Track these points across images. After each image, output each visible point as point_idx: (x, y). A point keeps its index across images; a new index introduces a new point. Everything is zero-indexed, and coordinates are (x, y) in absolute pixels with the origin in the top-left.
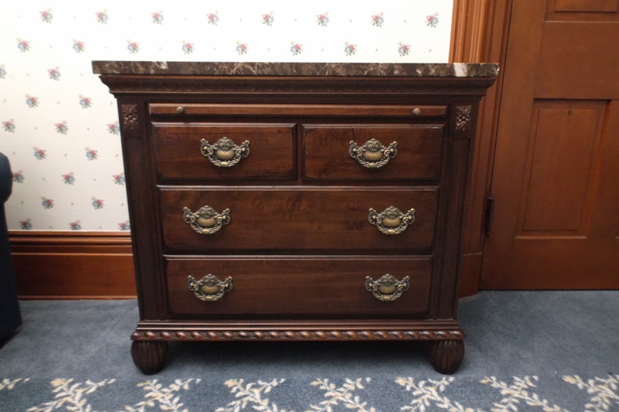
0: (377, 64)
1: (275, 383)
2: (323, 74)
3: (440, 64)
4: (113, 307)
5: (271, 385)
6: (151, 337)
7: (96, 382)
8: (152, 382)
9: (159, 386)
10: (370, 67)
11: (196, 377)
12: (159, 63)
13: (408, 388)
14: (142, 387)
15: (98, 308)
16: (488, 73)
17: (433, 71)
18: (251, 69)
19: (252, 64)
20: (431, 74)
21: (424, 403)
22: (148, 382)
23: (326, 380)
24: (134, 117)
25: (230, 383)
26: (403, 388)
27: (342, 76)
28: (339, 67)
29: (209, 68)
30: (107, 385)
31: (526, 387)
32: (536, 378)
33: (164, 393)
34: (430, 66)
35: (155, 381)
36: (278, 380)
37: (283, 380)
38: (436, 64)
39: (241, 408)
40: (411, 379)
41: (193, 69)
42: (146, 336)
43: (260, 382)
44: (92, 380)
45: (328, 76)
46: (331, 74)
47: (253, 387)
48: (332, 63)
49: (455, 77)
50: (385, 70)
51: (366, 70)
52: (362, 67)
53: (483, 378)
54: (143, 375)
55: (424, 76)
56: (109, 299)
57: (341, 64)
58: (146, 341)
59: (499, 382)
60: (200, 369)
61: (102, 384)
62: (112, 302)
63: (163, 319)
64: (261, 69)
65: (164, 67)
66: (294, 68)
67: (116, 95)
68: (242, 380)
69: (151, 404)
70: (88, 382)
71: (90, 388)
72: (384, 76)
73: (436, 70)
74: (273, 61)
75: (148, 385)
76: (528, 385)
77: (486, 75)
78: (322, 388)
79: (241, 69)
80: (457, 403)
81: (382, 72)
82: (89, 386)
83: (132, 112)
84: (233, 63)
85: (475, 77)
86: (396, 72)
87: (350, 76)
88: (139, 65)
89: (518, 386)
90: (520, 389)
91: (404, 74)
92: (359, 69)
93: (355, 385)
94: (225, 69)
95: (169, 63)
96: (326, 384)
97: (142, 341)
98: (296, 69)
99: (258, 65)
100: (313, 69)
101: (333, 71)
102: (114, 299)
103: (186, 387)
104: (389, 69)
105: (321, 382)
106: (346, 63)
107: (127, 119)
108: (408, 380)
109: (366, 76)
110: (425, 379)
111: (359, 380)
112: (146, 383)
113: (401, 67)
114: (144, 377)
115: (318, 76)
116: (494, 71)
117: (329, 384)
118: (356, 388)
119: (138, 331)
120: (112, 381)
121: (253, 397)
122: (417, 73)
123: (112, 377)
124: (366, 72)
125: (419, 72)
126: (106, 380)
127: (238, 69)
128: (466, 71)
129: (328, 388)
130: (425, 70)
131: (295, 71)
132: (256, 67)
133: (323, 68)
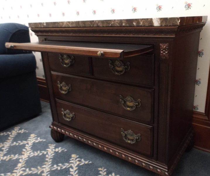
0: (115, 20)
3: (145, 19)
5: (85, 163)
9: (53, 147)
10: (112, 22)
11: (66, 149)
12: (44, 23)
14: (49, 146)
16: (173, 23)
17: (141, 23)
20: (141, 25)
25: (73, 155)
27: (101, 27)
28: (99, 22)
33: (52, 150)
34: (140, 20)
36: (89, 162)
38: (143, 19)
39: (66, 167)
42: (53, 128)
43: (83, 160)
46: (96, 26)
48: (96, 21)
49: (154, 26)
50: (119, 23)
51: (110, 23)
52: (108, 22)
55: (137, 26)
57: (100, 20)
58: (54, 130)
65: (45, 25)
67: (38, 36)
68: (78, 156)
69: (45, 153)
72: (118, 27)
73: (143, 23)
77: (172, 25)
79: (66, 25)
81: (117, 24)
82: (38, 139)
85: (165, 26)
86: (124, 24)
87: (104, 27)
88: (39, 24)
91: (127, 25)
100: (90, 23)
101: (97, 25)
103: (60, 151)
104: (120, 22)
105: (102, 170)
106: (102, 20)
109: (111, 27)
112: (51, 145)
113: (125, 21)
115: (92, 27)
116: (177, 22)
117: (104, 172)
119: (52, 125)
120: (45, 140)
121: (74, 165)
122: (134, 24)
124: (110, 25)
125: (135, 24)
126: (43, 139)
128: (159, 22)
129: (102, 174)
130: (137, 22)
131: (83, 25)
132: (70, 24)
133: (93, 23)
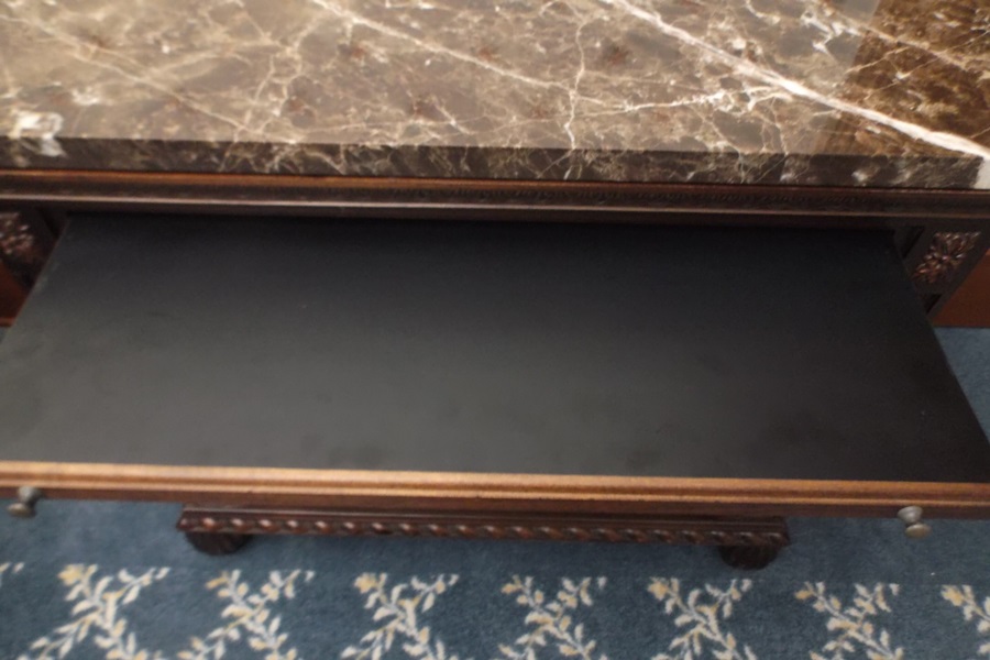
1: (440, 586)
5: (434, 591)
7: (137, 573)
8: (230, 575)
13: (669, 608)
14: (216, 590)
19: (334, 151)
21: (691, 647)
22: (223, 579)
23: (529, 581)
25: (364, 583)
26: (660, 606)
28: (604, 160)
30: (156, 584)
31: (872, 611)
32: (894, 587)
33: (253, 606)
35: (236, 574)
37: (454, 579)
39: (383, 649)
40: (675, 582)
42: (204, 525)
43: (416, 584)
44: (129, 571)
47: (404, 595)
53: (801, 587)
59: (828, 598)
61: (146, 580)
64: (357, 160)
68: (384, 577)
69: (234, 634)
70: (124, 576)
71: (128, 592)
75: (225, 585)
76: (876, 607)
79: (296, 162)
80: (747, 650)
82: (125, 583)
89: (860, 609)
90: (860, 615)
93: (578, 597)
96: (528, 592)
98: (469, 162)
99: (348, 154)
100: (525, 162)
103: (290, 592)
105: (520, 586)
108: (670, 585)
110: (701, 586)
111: (586, 584)
115: (538, 180)
118: (580, 602)
120: (164, 572)
121: (403, 621)
126: (152, 570)
132: (342, 156)
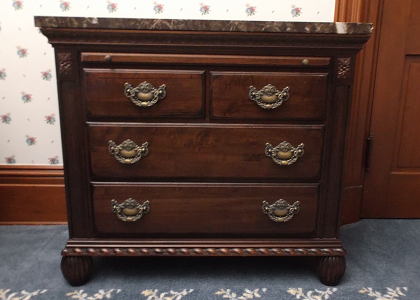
0: (273, 22)
1: (185, 293)
2: (228, 30)
3: (324, 23)
4: (43, 231)
5: (182, 294)
6: (79, 253)
7: (30, 292)
8: (79, 291)
9: (85, 295)
10: (267, 25)
11: (117, 288)
12: (91, 19)
13: (298, 297)
14: (71, 296)
15: (30, 232)
16: (365, 31)
17: (319, 29)
18: (168, 24)
19: (169, 21)
20: (317, 31)
22: (76, 292)
23: (228, 290)
24: (69, 64)
25: (146, 293)
26: (294, 296)
27: (243, 32)
28: (241, 24)
29: (133, 24)
30: (40, 295)
31: (397, 296)
32: (405, 289)
34: (316, 25)
35: (81, 291)
36: (188, 291)
37: (191, 290)
38: (321, 23)
40: (300, 289)
41: (120, 24)
42: (75, 252)
43: (172, 292)
44: (27, 291)
45: (232, 31)
46: (234, 30)
47: (166, 296)
48: (236, 21)
49: (337, 34)
50: (279, 28)
51: (263, 27)
52: (260, 24)
53: (361, 289)
54: (71, 286)
55: (311, 33)
56: (39, 225)
57: (243, 21)
58: (74, 257)
59: (374, 292)
60: (120, 281)
61: (35, 293)
62: (41, 227)
63: (89, 238)
64: (176, 24)
65: (95, 22)
66: (204, 24)
67: (53, 45)
68: (156, 291)
70: (24, 292)
71: (25, 297)
72: (278, 32)
73: (321, 28)
74: (186, 18)
75: (76, 294)
76: (398, 294)
77: (362, 33)
78: (224, 296)
79: (160, 25)
81: (277, 28)
82: (24, 295)
83: (67, 59)
84: (153, 20)
85: (353, 34)
86: (288, 29)
87: (250, 32)
88: (74, 20)
89: (391, 295)
90: (392, 297)
91: (295, 30)
92: (258, 26)
93: (253, 294)
94: (146, 25)
95: (99, 19)
96: (229, 294)
97: (71, 257)
98: (205, 25)
99: (174, 22)
100: (220, 25)
101: (236, 28)
102: (43, 225)
103: (108, 296)
104: (282, 26)
105: (224, 292)
106: (247, 21)
107: (62, 65)
108: (298, 290)
109: (264, 32)
110: (313, 290)
111: (257, 290)
112: (74, 293)
113: (292, 25)
114: (72, 288)
115: (224, 31)
117: (231, 293)
118: (254, 296)
119: (68, 248)
120: (44, 291)
122: (306, 30)
123: (44, 288)
124: (263, 29)
125: (308, 29)
126: (39, 290)
127: (157, 25)
128: (346, 29)
129: (230, 297)
130: (312, 28)
131: (204, 27)
132: (172, 23)
133: (228, 25)
